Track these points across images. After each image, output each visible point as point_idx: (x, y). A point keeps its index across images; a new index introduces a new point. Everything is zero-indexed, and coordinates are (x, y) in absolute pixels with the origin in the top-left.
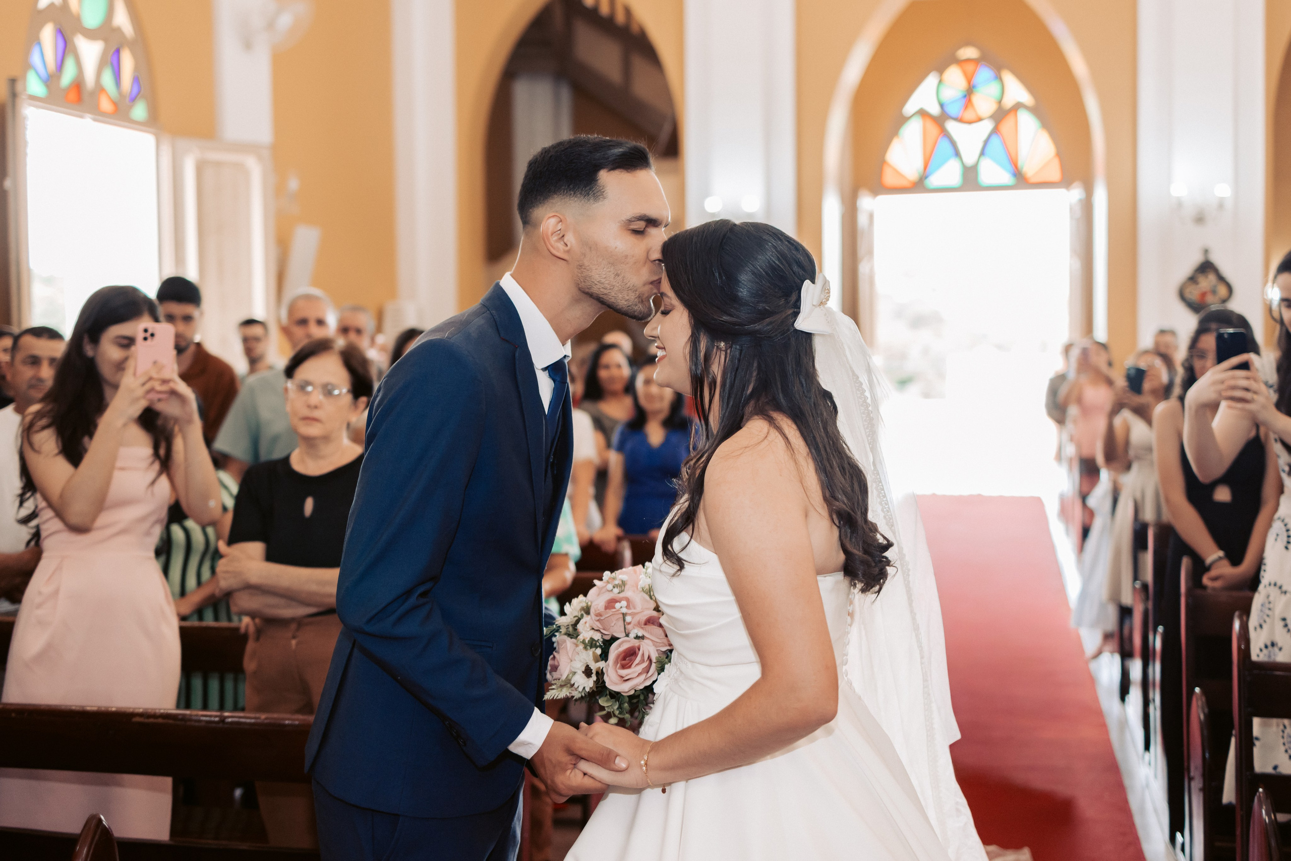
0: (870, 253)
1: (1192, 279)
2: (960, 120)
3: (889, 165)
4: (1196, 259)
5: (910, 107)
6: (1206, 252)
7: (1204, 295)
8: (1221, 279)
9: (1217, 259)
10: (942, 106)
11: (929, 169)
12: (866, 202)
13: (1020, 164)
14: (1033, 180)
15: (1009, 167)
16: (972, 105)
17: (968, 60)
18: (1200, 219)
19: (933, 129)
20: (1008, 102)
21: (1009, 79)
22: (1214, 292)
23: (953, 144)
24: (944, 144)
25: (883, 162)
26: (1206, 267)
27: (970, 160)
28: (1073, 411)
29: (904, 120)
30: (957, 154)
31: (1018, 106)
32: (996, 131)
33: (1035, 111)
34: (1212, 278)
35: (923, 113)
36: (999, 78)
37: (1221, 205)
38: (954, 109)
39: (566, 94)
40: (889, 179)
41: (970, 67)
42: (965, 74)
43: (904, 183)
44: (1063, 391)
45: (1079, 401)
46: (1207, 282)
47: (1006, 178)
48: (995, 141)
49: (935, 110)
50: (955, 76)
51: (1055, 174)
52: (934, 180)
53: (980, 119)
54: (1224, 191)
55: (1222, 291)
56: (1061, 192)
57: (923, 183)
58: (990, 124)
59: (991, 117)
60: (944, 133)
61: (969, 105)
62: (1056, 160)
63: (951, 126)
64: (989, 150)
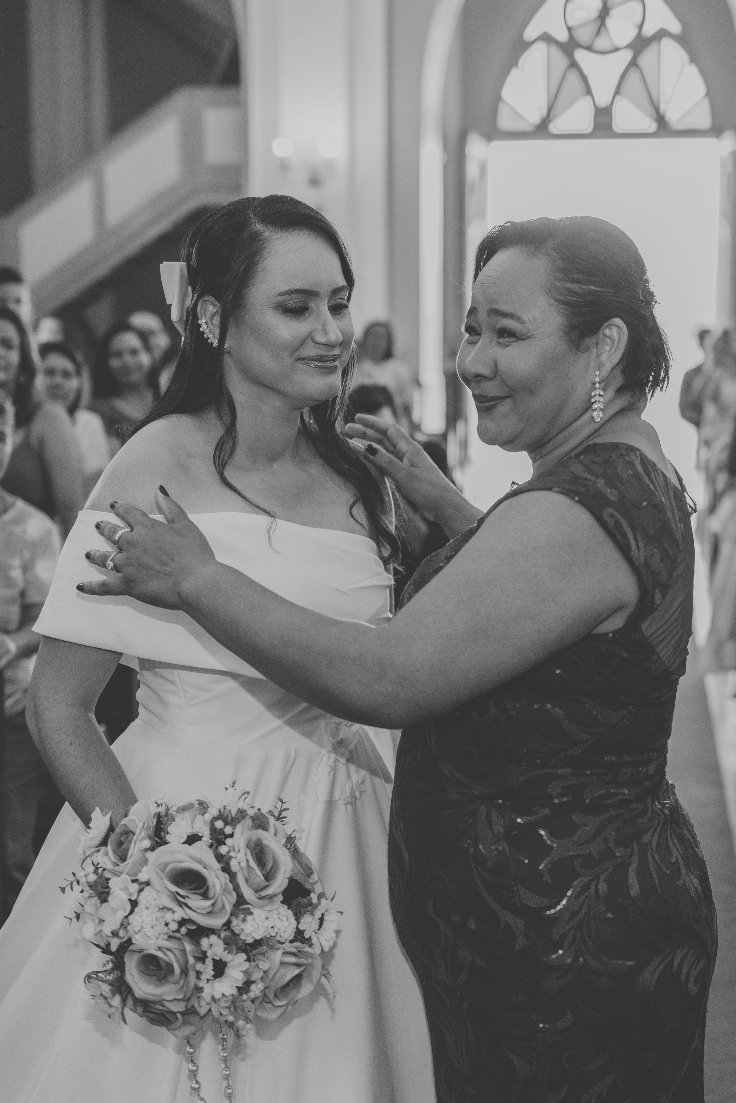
2: (589, 48)
3: (505, 103)
5: (530, 33)
10: (570, 30)
11: (556, 110)
12: (477, 149)
13: (662, 108)
15: (651, 110)
16: (607, 30)
19: (560, 61)
20: (649, 30)
23: (584, 78)
24: (573, 79)
25: (496, 99)
27: (603, 99)
28: (710, 410)
29: (525, 46)
30: (589, 92)
31: (661, 34)
32: (633, 64)
33: (681, 39)
35: (546, 38)
38: (584, 36)
40: (505, 121)
43: (524, 126)
44: (698, 384)
45: (716, 398)
47: (652, 126)
48: (633, 76)
49: (562, 36)
51: (704, 120)
52: (560, 124)
53: (617, 49)
57: (546, 127)
58: (627, 56)
59: (628, 46)
60: (574, 65)
61: (603, 30)
62: (706, 103)
63: (581, 56)
64: (625, 87)
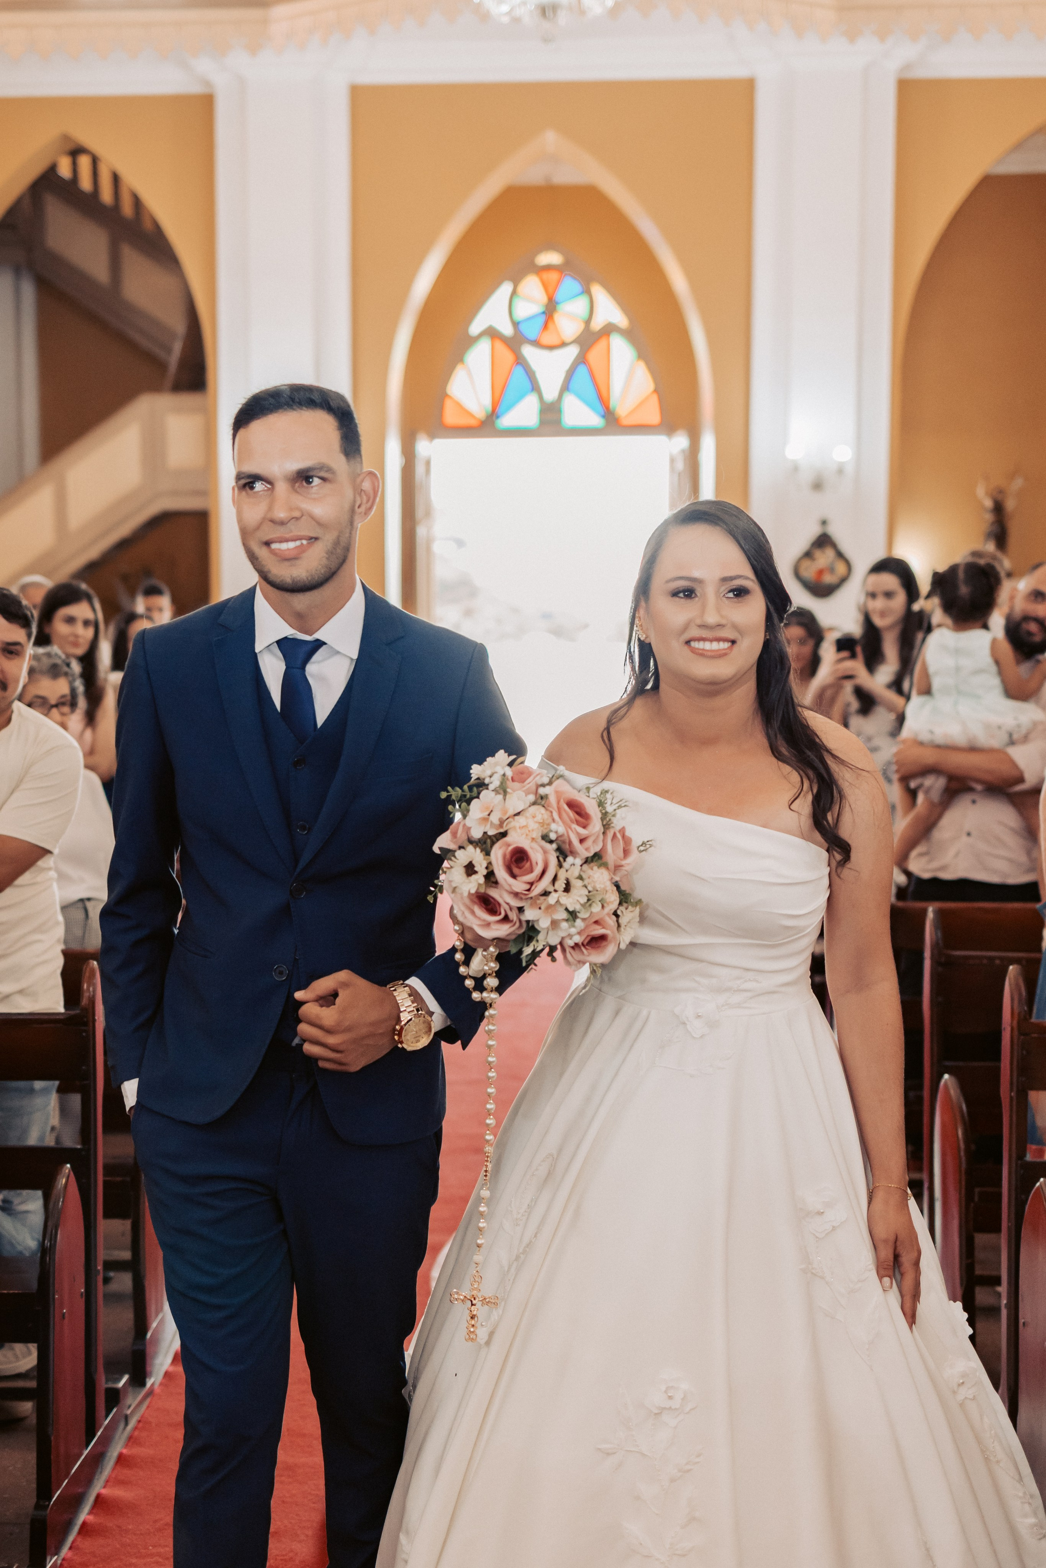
0: (428, 513)
1: (808, 555)
2: (536, 343)
3: (452, 400)
4: (812, 531)
5: (475, 328)
6: (824, 523)
7: (821, 572)
8: (840, 555)
9: (836, 532)
10: (516, 324)
11: (499, 408)
12: (424, 447)
13: (612, 404)
14: (625, 422)
15: (600, 409)
16: (554, 325)
17: (548, 268)
18: (818, 486)
19: (508, 356)
20: (598, 323)
21: (600, 294)
22: (831, 570)
23: (531, 375)
24: (519, 374)
25: (444, 395)
26: (823, 541)
27: (550, 394)
29: (472, 341)
30: (535, 387)
31: (609, 330)
32: (582, 359)
33: (629, 334)
34: (830, 553)
35: (492, 333)
36: (587, 291)
37: (841, 471)
38: (531, 331)
39: (28, 291)
40: (451, 417)
41: (553, 276)
42: (545, 286)
43: (473, 422)
46: (825, 558)
47: (595, 420)
48: (582, 370)
49: (507, 330)
50: (532, 286)
51: (653, 416)
52: (506, 421)
53: (563, 344)
54: (844, 454)
55: (841, 568)
56: (660, 440)
57: (493, 423)
58: (572, 352)
59: (574, 342)
60: (520, 360)
61: (550, 325)
62: (655, 398)
63: (528, 351)
64: (573, 384)
